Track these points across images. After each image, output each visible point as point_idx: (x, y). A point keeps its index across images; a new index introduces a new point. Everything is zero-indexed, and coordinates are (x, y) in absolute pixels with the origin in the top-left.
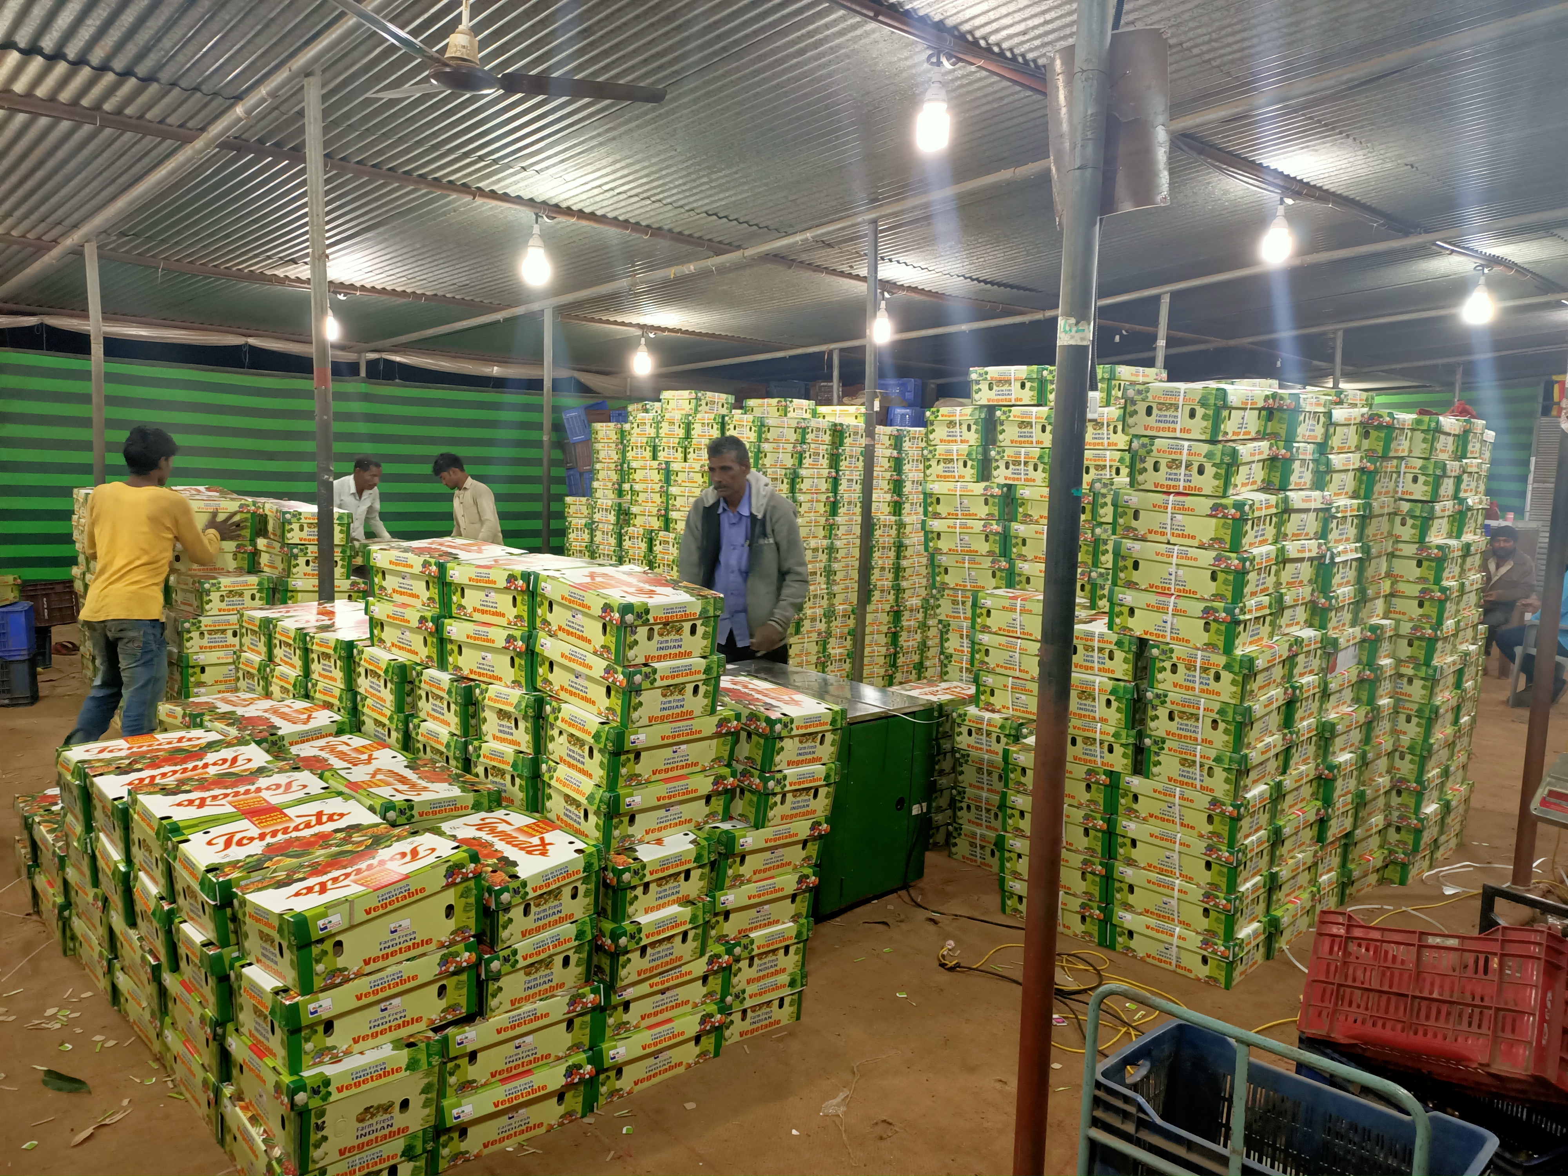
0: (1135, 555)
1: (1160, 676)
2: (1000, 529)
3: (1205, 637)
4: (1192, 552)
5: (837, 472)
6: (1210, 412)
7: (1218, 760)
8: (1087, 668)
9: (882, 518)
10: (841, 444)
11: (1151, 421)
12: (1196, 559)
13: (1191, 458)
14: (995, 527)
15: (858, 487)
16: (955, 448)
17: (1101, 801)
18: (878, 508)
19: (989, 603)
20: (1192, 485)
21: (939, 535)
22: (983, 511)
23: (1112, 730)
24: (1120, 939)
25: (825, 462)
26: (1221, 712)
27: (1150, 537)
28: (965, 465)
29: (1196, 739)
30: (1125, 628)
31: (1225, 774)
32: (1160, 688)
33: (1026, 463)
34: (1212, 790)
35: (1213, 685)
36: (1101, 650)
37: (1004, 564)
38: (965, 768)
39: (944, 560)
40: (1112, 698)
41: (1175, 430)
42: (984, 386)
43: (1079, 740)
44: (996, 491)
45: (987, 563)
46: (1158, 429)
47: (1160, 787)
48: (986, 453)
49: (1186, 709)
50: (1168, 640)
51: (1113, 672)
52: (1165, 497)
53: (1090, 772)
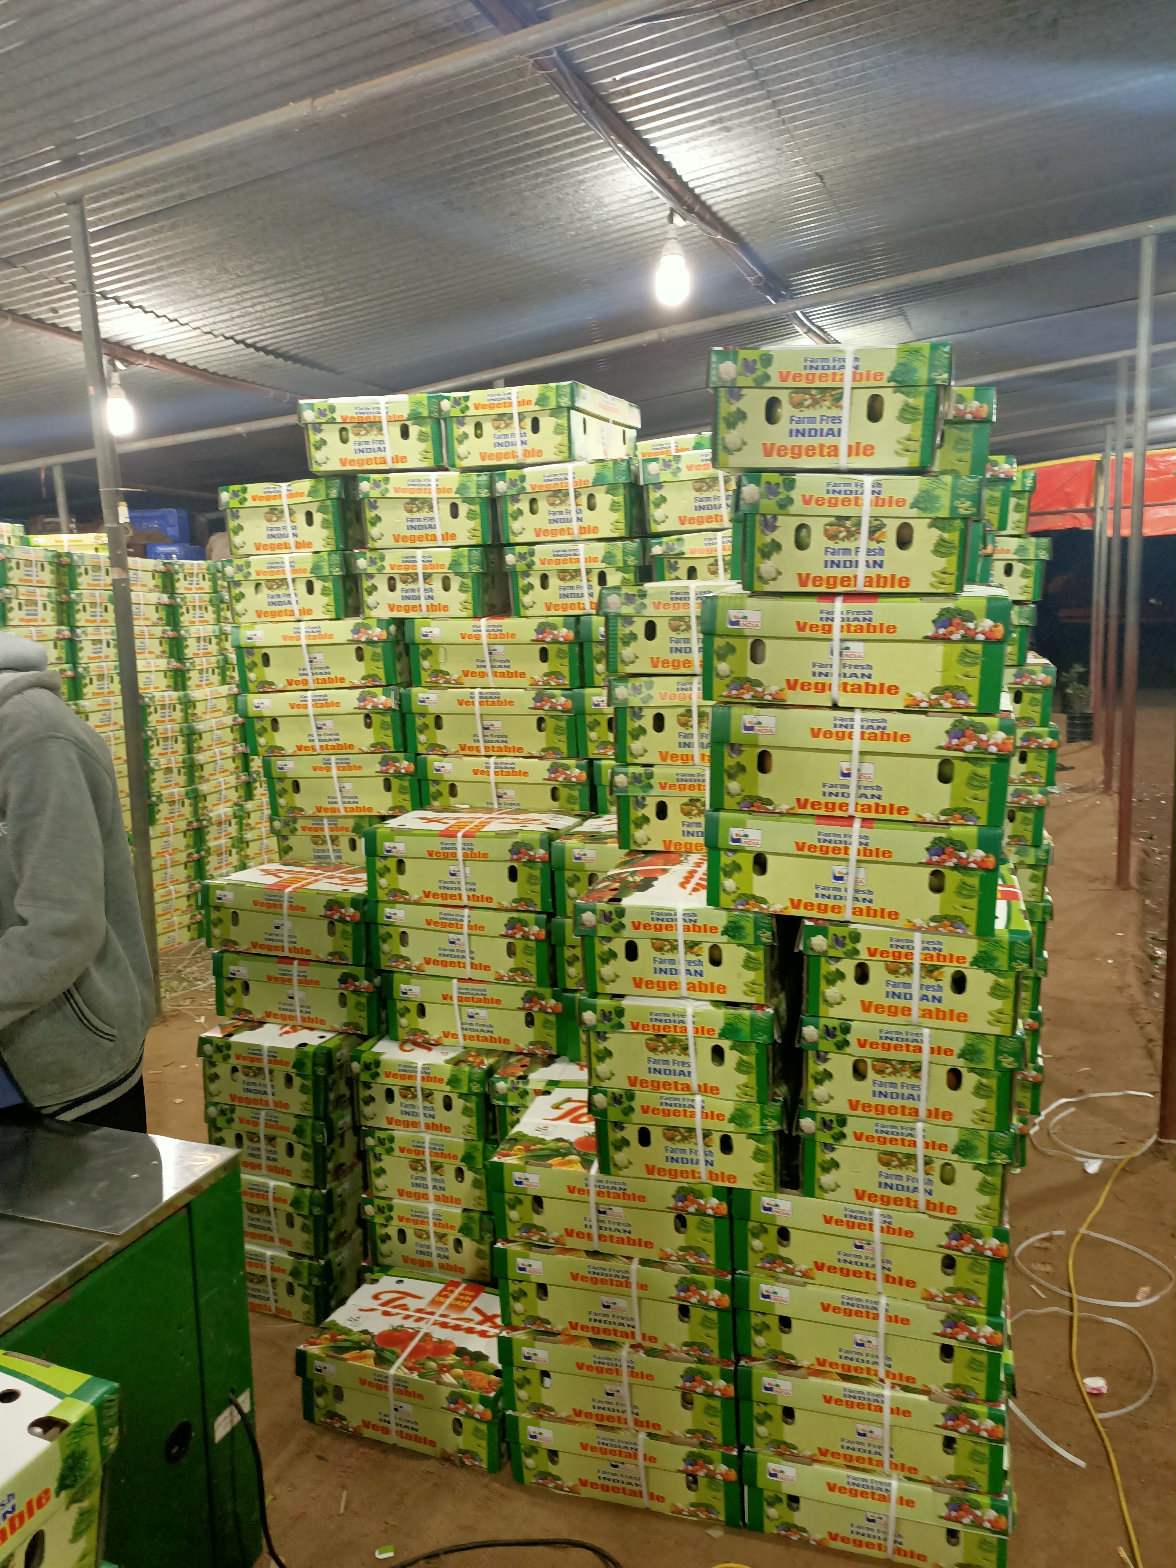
0: (764, 741)
1: (831, 992)
2: (392, 703)
3: (934, 904)
4: (896, 723)
5: (73, 628)
6: (919, 402)
7: (964, 1149)
8: (661, 986)
9: (158, 695)
10: (74, 586)
11: (779, 433)
12: (905, 738)
13: (880, 511)
14: (383, 699)
15: (112, 652)
16: (286, 558)
17: (710, 1248)
18: (148, 683)
19: (400, 847)
20: (885, 572)
21: (275, 721)
22: (356, 671)
23: (728, 1108)
24: (772, 1512)
25: (49, 616)
26: (970, 1053)
27: (793, 697)
28: (310, 589)
29: (915, 1112)
30: (747, 898)
31: (979, 1176)
32: (832, 1014)
33: (427, 577)
34: (952, 1209)
35: (950, 1000)
36: (691, 946)
37: (405, 765)
38: (387, 1162)
39: (291, 767)
40: (725, 1044)
41: (834, 451)
42: (331, 435)
43: (656, 1134)
44: (377, 633)
45: (372, 764)
46: (797, 452)
47: (837, 1210)
48: (347, 564)
49: (892, 1055)
50: (848, 915)
51: (722, 989)
52: (825, 605)
53: (683, 1195)
